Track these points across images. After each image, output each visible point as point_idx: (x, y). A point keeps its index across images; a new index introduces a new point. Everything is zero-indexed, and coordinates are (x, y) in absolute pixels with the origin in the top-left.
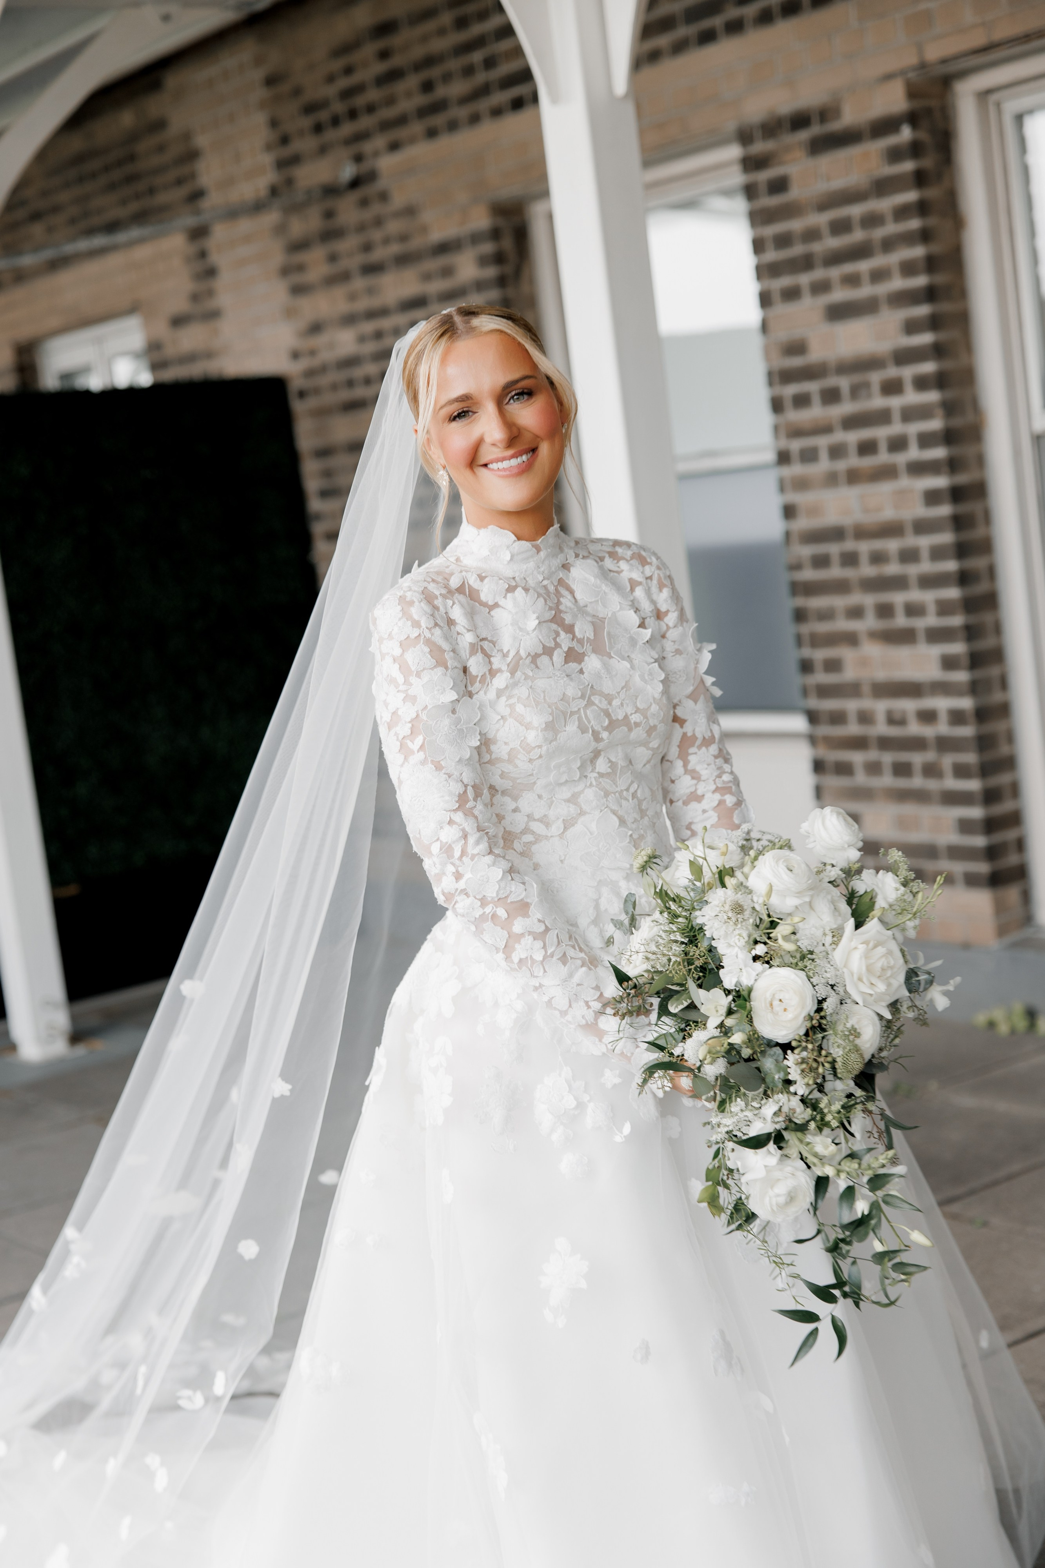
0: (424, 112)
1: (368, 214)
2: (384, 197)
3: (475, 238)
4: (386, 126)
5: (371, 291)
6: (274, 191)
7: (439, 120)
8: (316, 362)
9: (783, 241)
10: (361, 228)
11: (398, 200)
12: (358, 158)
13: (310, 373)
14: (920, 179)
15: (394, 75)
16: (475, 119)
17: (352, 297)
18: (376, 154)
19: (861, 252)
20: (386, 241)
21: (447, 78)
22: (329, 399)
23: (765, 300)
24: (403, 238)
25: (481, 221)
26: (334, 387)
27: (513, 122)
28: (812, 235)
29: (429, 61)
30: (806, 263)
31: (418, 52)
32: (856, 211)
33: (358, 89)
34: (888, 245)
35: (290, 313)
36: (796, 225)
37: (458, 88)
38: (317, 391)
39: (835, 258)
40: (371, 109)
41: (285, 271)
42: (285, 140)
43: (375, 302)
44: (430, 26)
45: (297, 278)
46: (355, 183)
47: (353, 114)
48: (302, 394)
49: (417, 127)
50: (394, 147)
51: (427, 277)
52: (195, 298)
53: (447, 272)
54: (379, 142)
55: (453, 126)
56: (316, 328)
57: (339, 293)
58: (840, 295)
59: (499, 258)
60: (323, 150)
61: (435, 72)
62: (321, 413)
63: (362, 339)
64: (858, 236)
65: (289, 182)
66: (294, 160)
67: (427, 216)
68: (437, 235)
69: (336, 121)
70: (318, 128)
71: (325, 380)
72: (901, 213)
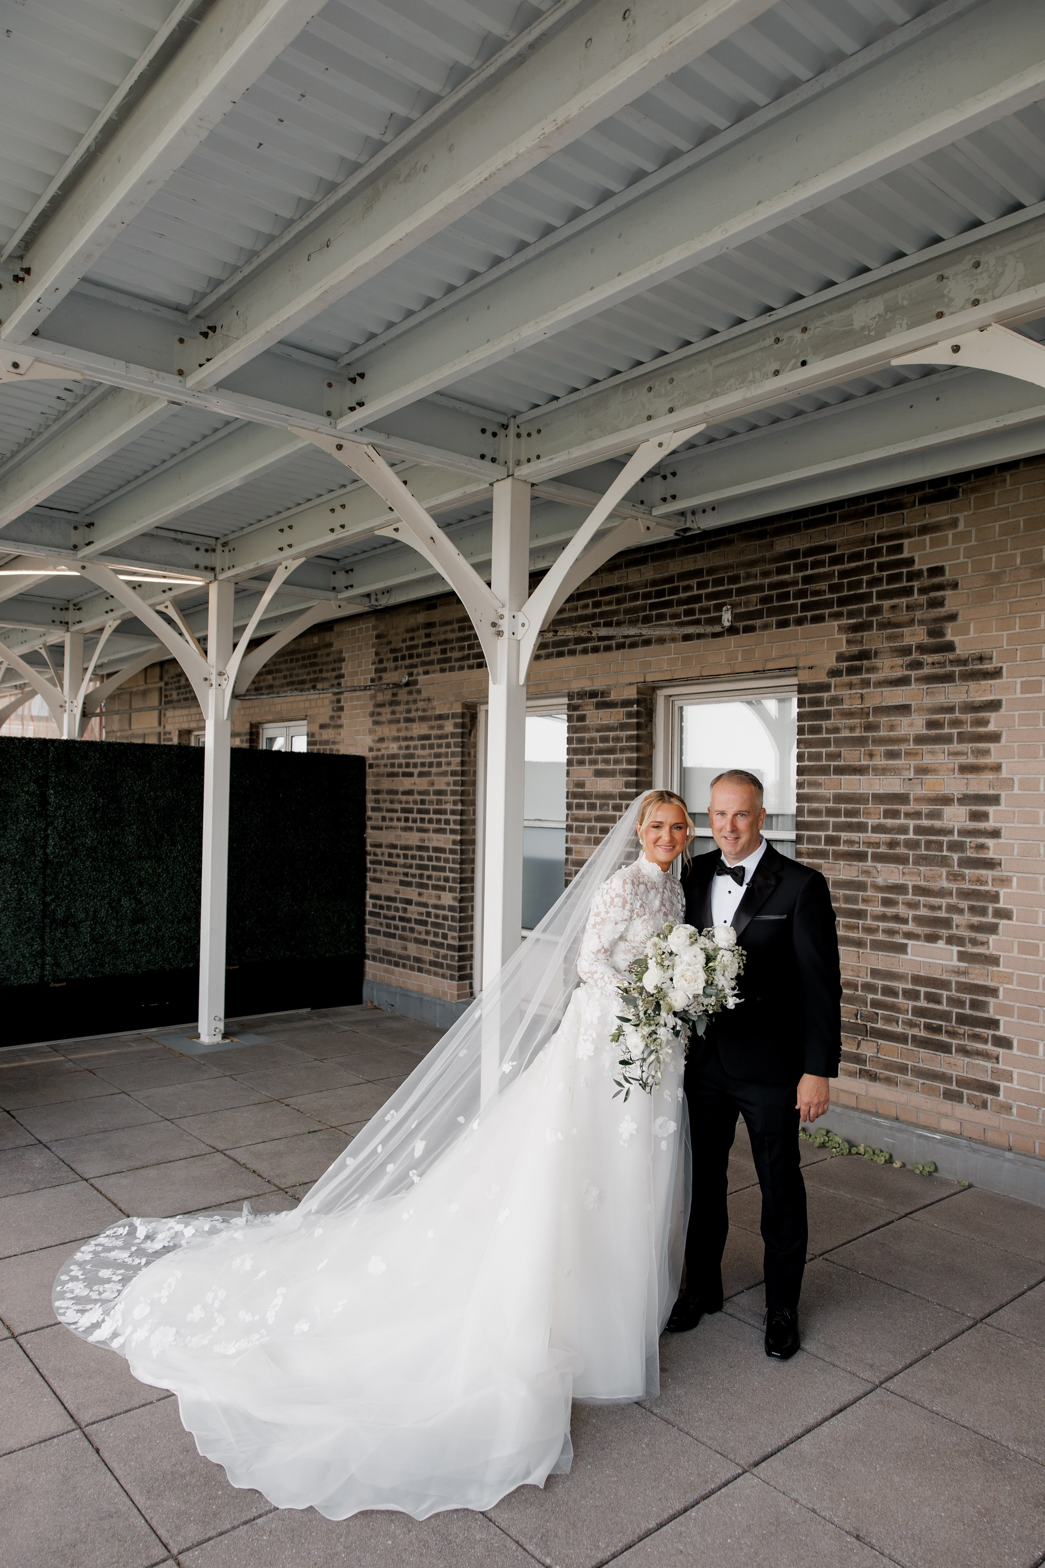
0: (440, 661)
1: (411, 698)
2: (419, 692)
3: (454, 716)
4: (424, 664)
5: (407, 729)
6: (372, 680)
7: (447, 665)
8: (380, 753)
9: (581, 740)
10: (407, 703)
11: (424, 695)
12: (411, 675)
13: (376, 758)
14: (638, 726)
15: (431, 644)
16: (461, 668)
17: (399, 730)
18: (418, 674)
19: (611, 751)
20: (417, 710)
21: (452, 649)
22: (382, 770)
23: (570, 763)
24: (424, 710)
25: (458, 710)
26: (386, 766)
27: (477, 672)
28: (592, 740)
29: (446, 641)
30: (589, 751)
31: (442, 637)
32: (611, 734)
33: (416, 647)
34: (622, 750)
35: (371, 732)
36: (587, 735)
37: (456, 654)
38: (378, 766)
39: (600, 752)
40: (419, 656)
41: (372, 714)
42: (381, 661)
43: (409, 734)
44: (449, 628)
45: (376, 718)
46: (407, 684)
47: (411, 656)
48: (371, 766)
49: (437, 667)
50: (426, 673)
51: (432, 728)
52: (332, 718)
53: (441, 727)
54: (421, 670)
55: (452, 669)
56: (381, 740)
57: (394, 727)
58: (600, 766)
59: (463, 726)
60: (396, 668)
61: (448, 646)
62: (378, 775)
63: (400, 748)
64: (611, 744)
65: (380, 678)
66: (384, 670)
67: (435, 703)
68: (438, 712)
69: (403, 658)
70: (396, 659)
71: (382, 762)
72: (629, 738)
